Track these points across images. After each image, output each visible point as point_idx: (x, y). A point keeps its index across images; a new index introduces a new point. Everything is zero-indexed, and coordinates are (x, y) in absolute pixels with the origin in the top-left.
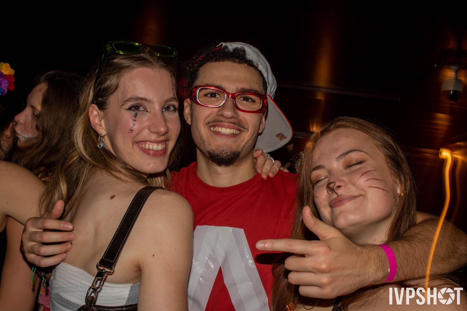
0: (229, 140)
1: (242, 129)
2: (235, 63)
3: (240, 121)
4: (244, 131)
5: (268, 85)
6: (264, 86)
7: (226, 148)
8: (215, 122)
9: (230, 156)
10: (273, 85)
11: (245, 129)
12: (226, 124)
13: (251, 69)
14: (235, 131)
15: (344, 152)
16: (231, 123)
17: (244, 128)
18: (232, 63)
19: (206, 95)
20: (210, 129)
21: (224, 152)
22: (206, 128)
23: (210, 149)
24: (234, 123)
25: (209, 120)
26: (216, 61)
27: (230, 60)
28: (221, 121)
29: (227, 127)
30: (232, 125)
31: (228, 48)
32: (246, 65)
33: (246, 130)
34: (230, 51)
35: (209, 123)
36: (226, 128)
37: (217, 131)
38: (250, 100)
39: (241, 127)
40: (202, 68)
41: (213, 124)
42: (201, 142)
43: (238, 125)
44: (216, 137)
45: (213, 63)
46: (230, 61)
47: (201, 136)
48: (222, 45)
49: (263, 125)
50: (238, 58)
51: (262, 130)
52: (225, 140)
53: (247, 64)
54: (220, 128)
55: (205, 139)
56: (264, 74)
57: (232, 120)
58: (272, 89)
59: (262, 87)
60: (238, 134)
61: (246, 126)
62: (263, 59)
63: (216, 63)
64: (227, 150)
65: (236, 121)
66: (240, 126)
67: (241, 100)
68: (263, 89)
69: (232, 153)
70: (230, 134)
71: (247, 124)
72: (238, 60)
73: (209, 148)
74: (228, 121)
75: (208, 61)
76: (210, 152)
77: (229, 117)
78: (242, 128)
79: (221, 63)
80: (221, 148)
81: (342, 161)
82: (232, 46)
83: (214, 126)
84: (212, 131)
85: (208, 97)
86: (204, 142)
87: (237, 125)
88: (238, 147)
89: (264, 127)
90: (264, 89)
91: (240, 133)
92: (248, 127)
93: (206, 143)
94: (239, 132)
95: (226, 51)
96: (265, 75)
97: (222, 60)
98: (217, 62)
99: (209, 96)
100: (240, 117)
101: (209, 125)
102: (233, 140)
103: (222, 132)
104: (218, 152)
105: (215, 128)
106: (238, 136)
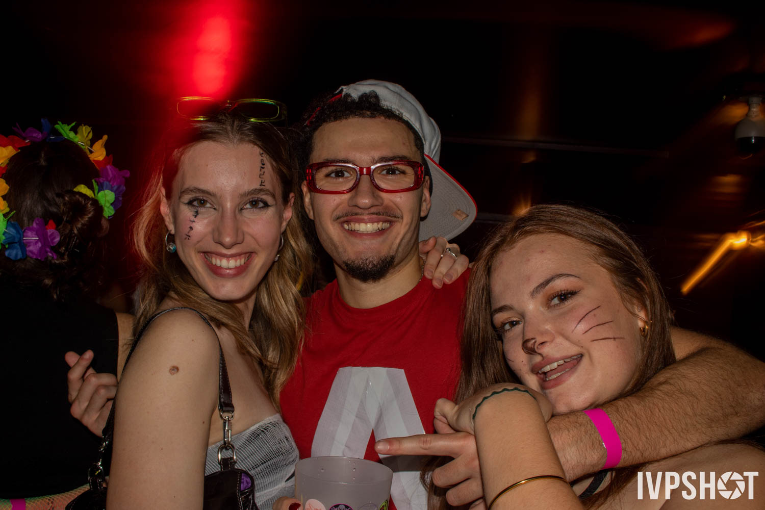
0: (374, 241)
1: (393, 219)
2: (366, 118)
3: (387, 207)
4: (396, 221)
5: (424, 141)
6: (416, 145)
7: (371, 255)
8: (347, 216)
9: (379, 266)
10: (433, 138)
11: (398, 218)
12: (366, 217)
13: (393, 122)
14: (380, 225)
15: (541, 281)
16: (373, 214)
17: (395, 217)
18: (361, 118)
19: (328, 175)
20: (343, 227)
21: (368, 261)
22: (337, 225)
23: (347, 258)
24: (378, 214)
25: (338, 213)
26: (336, 118)
27: (357, 115)
28: (356, 214)
29: (368, 221)
30: (374, 216)
31: (351, 97)
32: (383, 118)
33: (400, 219)
34: (354, 100)
35: (338, 218)
36: (366, 223)
37: (353, 230)
38: (397, 172)
39: (390, 216)
40: (317, 133)
41: (346, 218)
42: (333, 248)
43: (385, 214)
44: (353, 239)
45: (332, 123)
46: (357, 117)
47: (331, 240)
48: (342, 90)
49: (428, 202)
50: (368, 109)
51: (428, 211)
52: (368, 242)
53: (384, 116)
54: (357, 225)
55: (338, 243)
56: (413, 126)
57: (373, 210)
58: (432, 144)
59: (414, 149)
60: (388, 229)
61: (398, 213)
62: (410, 101)
63: (335, 123)
64: (372, 257)
65: (380, 209)
66: (388, 216)
67: (384, 175)
68: (417, 149)
69: (381, 261)
70: (374, 232)
71: (400, 210)
72: (369, 113)
73: (345, 258)
74: (367, 212)
75: (325, 121)
76: (347, 263)
77: (367, 207)
78: (392, 217)
79: (344, 122)
80: (363, 256)
81: (540, 296)
82: (356, 91)
83: (348, 222)
84: (346, 230)
85: (332, 177)
86: (336, 248)
87: (383, 215)
88: (390, 248)
89: (429, 205)
90: (419, 149)
91: (391, 226)
92: (401, 214)
93: (340, 250)
94: (388, 225)
95: (349, 101)
96: (417, 126)
97: (345, 117)
98: (338, 122)
99: (333, 175)
100: (386, 202)
101: (339, 220)
102: (380, 239)
103: (361, 230)
104: (358, 262)
105: (350, 225)
106: (388, 232)
